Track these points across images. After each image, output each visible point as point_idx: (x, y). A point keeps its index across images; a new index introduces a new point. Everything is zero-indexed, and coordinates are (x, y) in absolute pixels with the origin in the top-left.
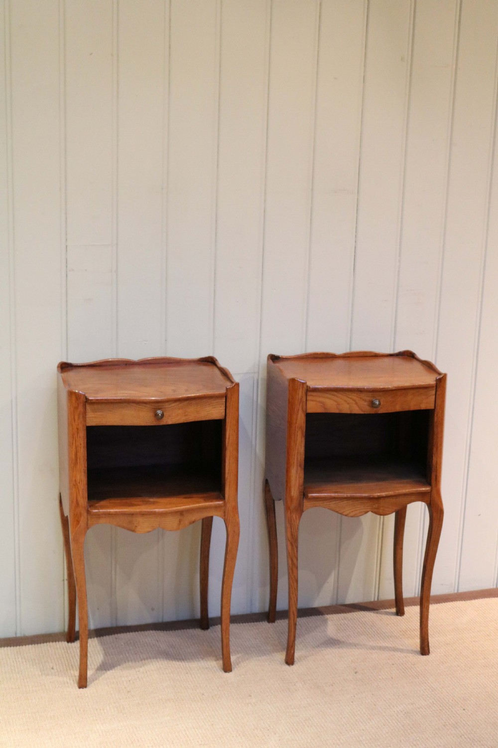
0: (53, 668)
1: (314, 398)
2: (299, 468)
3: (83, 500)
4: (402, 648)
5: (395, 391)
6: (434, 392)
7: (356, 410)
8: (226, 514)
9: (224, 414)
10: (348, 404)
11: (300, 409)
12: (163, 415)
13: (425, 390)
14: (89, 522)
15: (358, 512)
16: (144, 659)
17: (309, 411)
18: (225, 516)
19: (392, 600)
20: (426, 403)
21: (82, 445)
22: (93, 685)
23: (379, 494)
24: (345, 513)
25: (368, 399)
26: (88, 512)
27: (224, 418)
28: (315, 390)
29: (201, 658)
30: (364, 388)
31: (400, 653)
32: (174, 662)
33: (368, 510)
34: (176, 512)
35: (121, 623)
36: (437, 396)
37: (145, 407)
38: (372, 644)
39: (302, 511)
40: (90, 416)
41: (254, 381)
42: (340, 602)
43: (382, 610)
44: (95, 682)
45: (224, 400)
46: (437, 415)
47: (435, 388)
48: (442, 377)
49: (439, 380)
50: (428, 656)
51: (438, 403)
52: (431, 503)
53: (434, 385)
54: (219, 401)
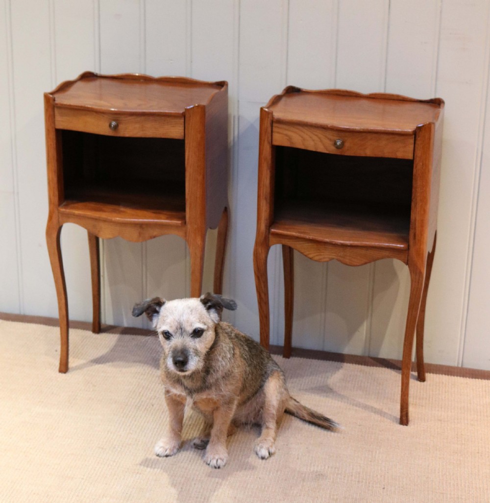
1: (280, 131)
3: (55, 199)
5: (364, 134)
6: (412, 141)
7: (321, 149)
9: (183, 134)
10: (313, 140)
12: (117, 126)
13: (403, 137)
14: (60, 220)
15: (322, 256)
17: (276, 143)
18: (186, 236)
20: (404, 152)
24: (311, 256)
25: (331, 138)
26: (58, 210)
27: (183, 138)
28: (280, 122)
30: (327, 126)
33: (334, 257)
34: (135, 225)
36: (416, 146)
37: (103, 116)
39: (269, 246)
40: (59, 120)
42: (373, 354)
45: (183, 121)
46: (416, 167)
47: (414, 136)
48: (423, 126)
49: (419, 128)
50: (405, 426)
51: (419, 153)
52: (409, 262)
53: (411, 133)
54: (177, 120)
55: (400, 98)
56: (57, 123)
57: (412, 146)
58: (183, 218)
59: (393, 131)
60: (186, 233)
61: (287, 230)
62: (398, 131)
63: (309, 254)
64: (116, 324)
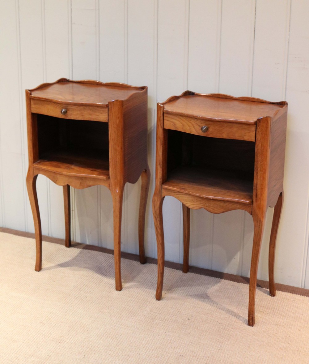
1: (168, 119)
5: (221, 122)
6: (254, 129)
8: (110, 186)
9: (107, 119)
10: (189, 126)
11: (160, 125)
12: (66, 112)
13: (248, 126)
14: (34, 172)
15: (195, 206)
17: (166, 127)
18: (109, 187)
20: (249, 136)
24: (188, 205)
25: (200, 124)
27: (107, 122)
28: (168, 113)
30: (197, 117)
33: (202, 206)
35: (104, 246)
36: (257, 132)
37: (58, 106)
40: (34, 107)
42: (244, 275)
45: (107, 110)
46: (257, 147)
47: (255, 125)
48: (262, 119)
49: (259, 120)
50: (251, 327)
51: (259, 137)
52: (253, 213)
53: (253, 123)
54: (103, 109)
55: (259, 101)
56: (32, 109)
57: (254, 132)
58: (108, 175)
59: (241, 121)
60: (109, 185)
61: (173, 186)
62: (245, 122)
63: (186, 204)
64: (82, 243)
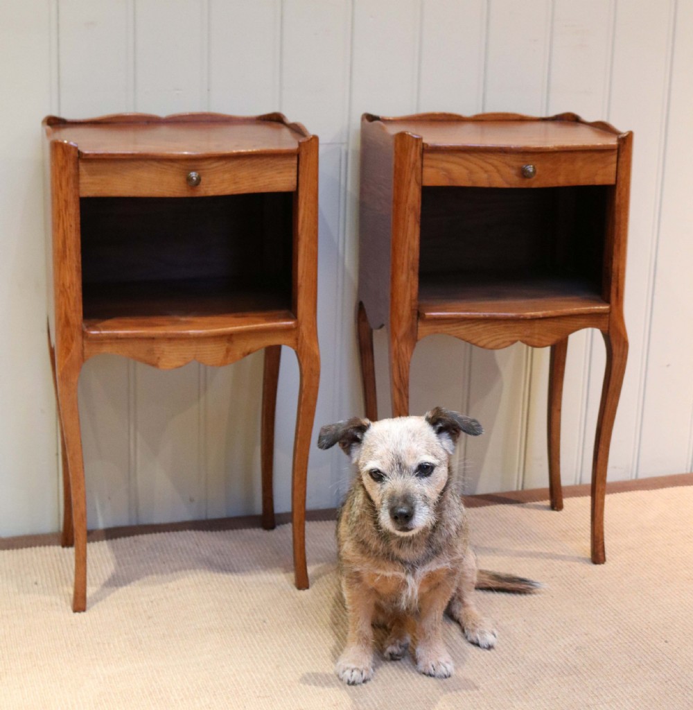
0: (36, 583)
1: (434, 163)
2: (411, 273)
3: (77, 317)
4: (563, 554)
5: (557, 155)
6: (614, 158)
7: (499, 182)
8: (300, 342)
9: (295, 183)
10: (486, 172)
11: (413, 180)
12: (199, 180)
13: (603, 155)
14: (86, 351)
16: (176, 570)
17: (427, 183)
18: (297, 344)
19: (545, 489)
20: (601, 175)
21: (74, 226)
22: (95, 607)
23: (533, 314)
24: (481, 344)
25: (515, 164)
26: (84, 335)
27: (295, 189)
28: (436, 149)
29: (262, 568)
30: (510, 148)
31: (560, 561)
32: (221, 575)
33: (517, 338)
34: (221, 337)
36: (620, 164)
37: (172, 166)
38: (518, 548)
39: (415, 340)
40: (86, 181)
41: (341, 154)
43: (529, 503)
44: (100, 604)
45: (295, 161)
46: (620, 194)
47: (617, 150)
52: (610, 331)
53: (614, 147)
54: (288, 161)
56: (82, 186)
57: (615, 166)
59: (594, 146)
60: (297, 339)
63: (479, 341)
